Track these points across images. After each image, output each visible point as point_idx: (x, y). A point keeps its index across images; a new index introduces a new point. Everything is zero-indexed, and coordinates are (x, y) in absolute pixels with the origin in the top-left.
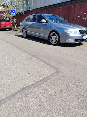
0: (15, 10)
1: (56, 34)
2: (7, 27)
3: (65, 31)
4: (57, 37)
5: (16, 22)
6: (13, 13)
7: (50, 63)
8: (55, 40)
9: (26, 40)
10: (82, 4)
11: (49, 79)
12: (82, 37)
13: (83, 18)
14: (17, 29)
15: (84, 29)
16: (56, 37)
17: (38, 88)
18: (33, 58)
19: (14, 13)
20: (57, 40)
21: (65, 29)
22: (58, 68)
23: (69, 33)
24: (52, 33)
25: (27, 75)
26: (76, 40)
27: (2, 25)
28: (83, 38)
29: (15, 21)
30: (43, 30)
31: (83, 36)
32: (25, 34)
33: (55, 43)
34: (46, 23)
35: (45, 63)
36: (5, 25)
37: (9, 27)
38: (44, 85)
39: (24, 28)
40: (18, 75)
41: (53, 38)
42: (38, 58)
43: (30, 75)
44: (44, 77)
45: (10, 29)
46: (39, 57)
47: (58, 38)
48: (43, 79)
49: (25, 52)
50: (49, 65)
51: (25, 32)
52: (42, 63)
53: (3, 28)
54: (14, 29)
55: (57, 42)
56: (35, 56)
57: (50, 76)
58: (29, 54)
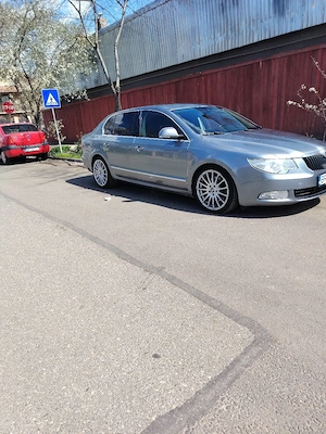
0: (56, 88)
1: (219, 174)
2: (30, 150)
3: (253, 164)
4: (223, 185)
5: (62, 131)
6: (49, 101)
7: (222, 298)
8: (216, 194)
9: (109, 198)
10: (292, 53)
11: (237, 377)
12: (318, 179)
13: (307, 106)
14: (67, 155)
15: (321, 150)
16: (221, 186)
17: (204, 422)
18: (155, 278)
19: (54, 100)
20: (227, 196)
21: (252, 158)
22: (259, 321)
23: (267, 168)
24: (206, 172)
25: (151, 361)
26: (297, 193)
27: (13, 146)
28: (321, 183)
29: (57, 126)
30: (160, 158)
31: (322, 177)
32: (102, 177)
33: (220, 207)
34: (179, 138)
35: (204, 302)
36: (24, 143)
37: (37, 149)
38: (224, 407)
39: (96, 157)
40: (116, 364)
41: (208, 189)
42: (172, 280)
43: (161, 361)
44: (217, 370)
45: (42, 156)
46: (173, 273)
47: (227, 187)
48: (217, 379)
49: (120, 254)
50: (220, 308)
51: (100, 169)
52: (194, 302)
53: (18, 155)
54: (57, 155)
55: (225, 203)
56: (160, 271)
57: (237, 360)
58: (133, 261)
